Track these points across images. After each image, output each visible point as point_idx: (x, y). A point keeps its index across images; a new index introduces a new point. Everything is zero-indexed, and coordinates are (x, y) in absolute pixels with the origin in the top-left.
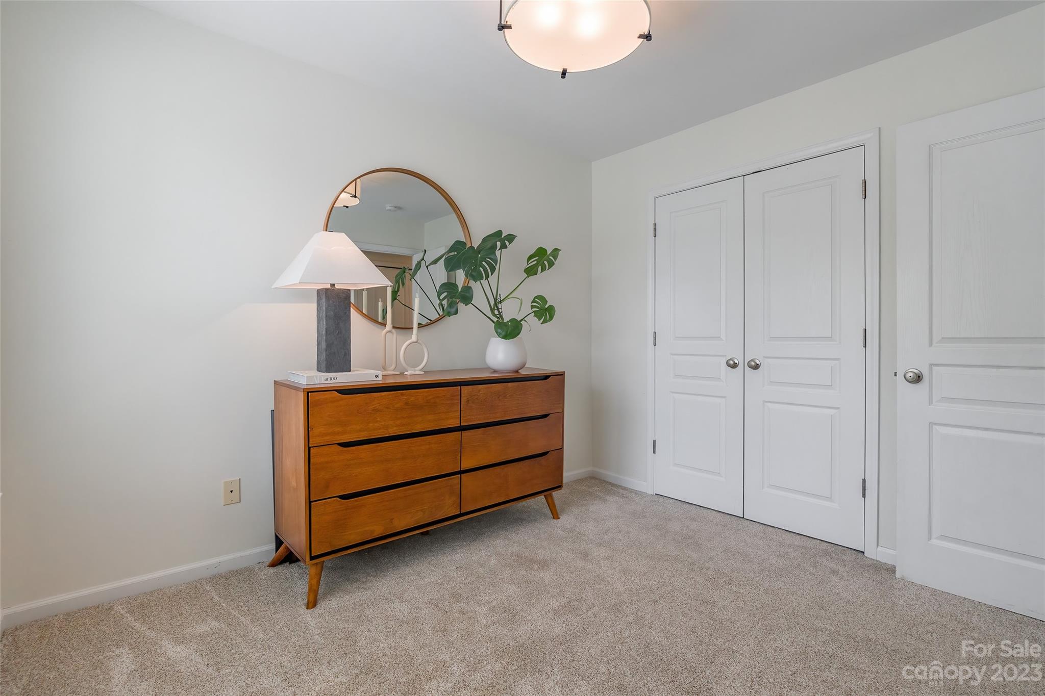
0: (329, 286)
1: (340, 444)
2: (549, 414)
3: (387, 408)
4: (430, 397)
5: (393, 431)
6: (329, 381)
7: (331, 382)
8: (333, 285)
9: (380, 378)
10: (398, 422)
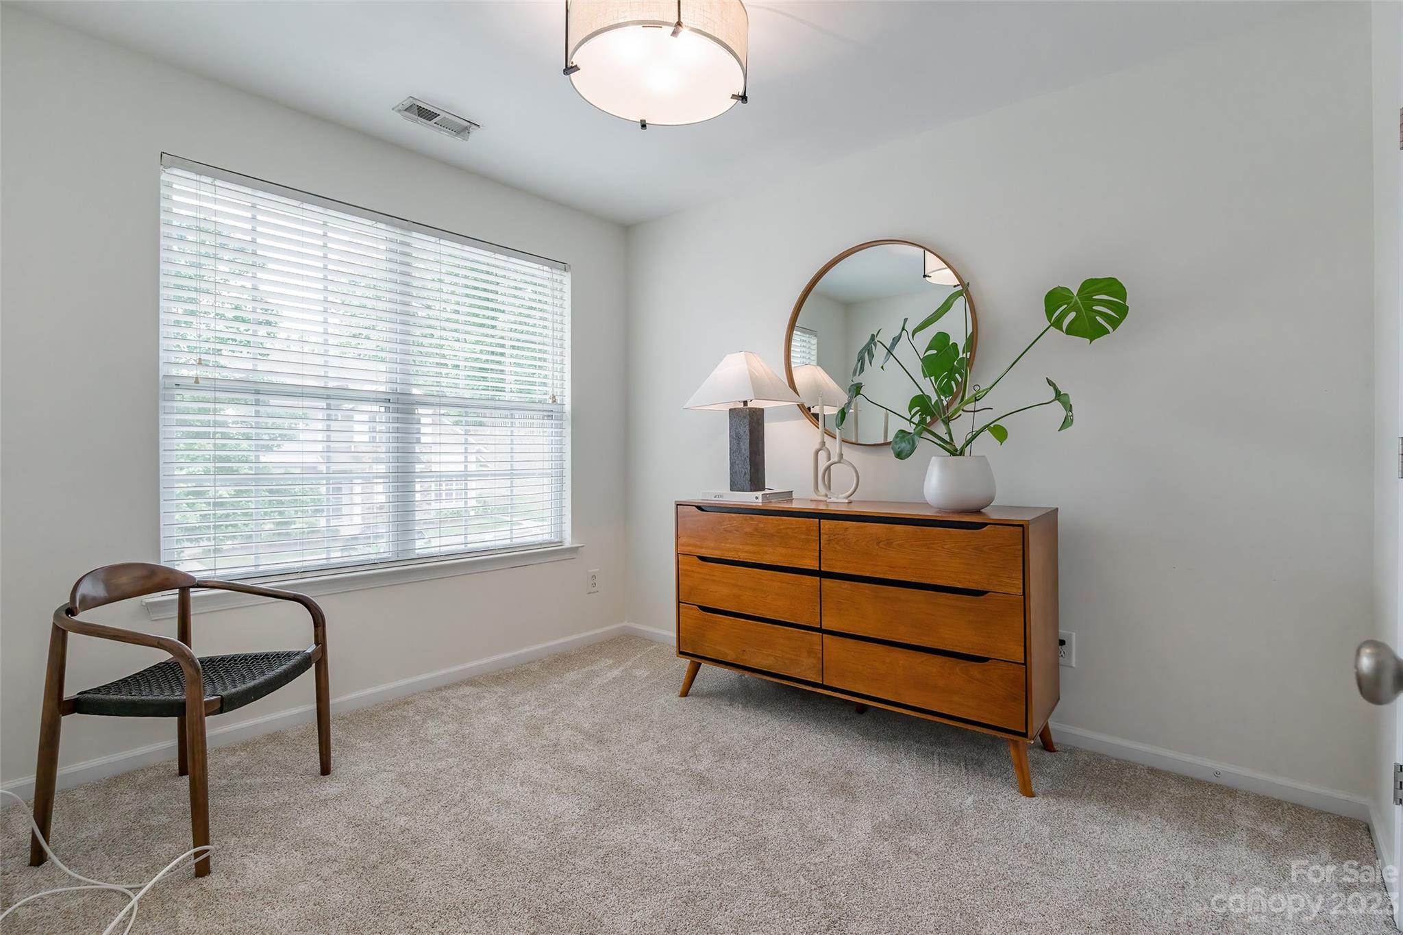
0: (741, 405)
1: (699, 557)
2: (987, 592)
3: (737, 531)
4: (782, 527)
5: (743, 557)
6: (717, 499)
7: (719, 499)
8: (745, 403)
9: (760, 500)
10: (747, 548)
